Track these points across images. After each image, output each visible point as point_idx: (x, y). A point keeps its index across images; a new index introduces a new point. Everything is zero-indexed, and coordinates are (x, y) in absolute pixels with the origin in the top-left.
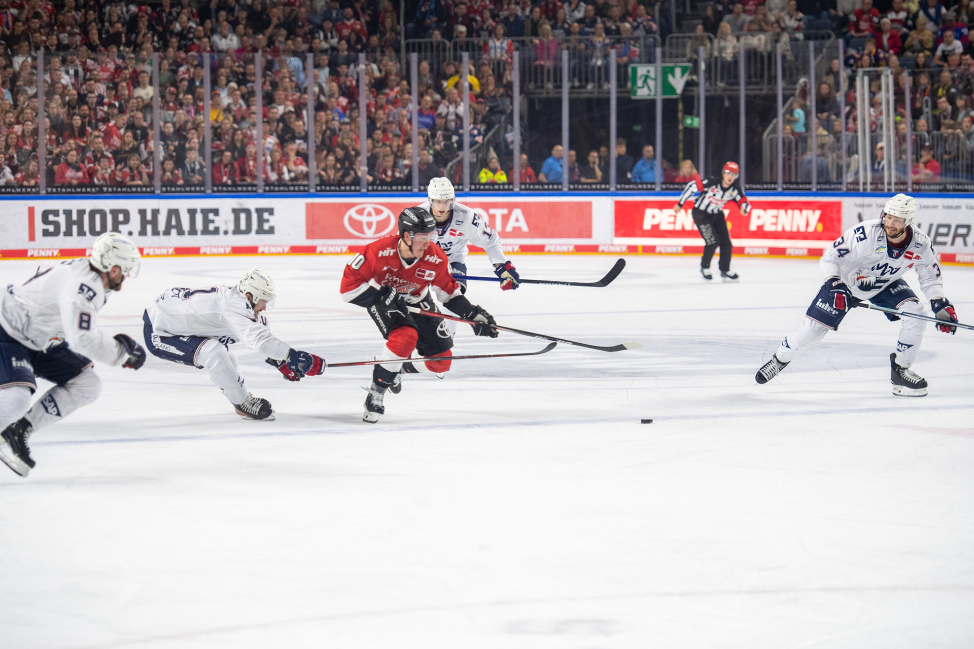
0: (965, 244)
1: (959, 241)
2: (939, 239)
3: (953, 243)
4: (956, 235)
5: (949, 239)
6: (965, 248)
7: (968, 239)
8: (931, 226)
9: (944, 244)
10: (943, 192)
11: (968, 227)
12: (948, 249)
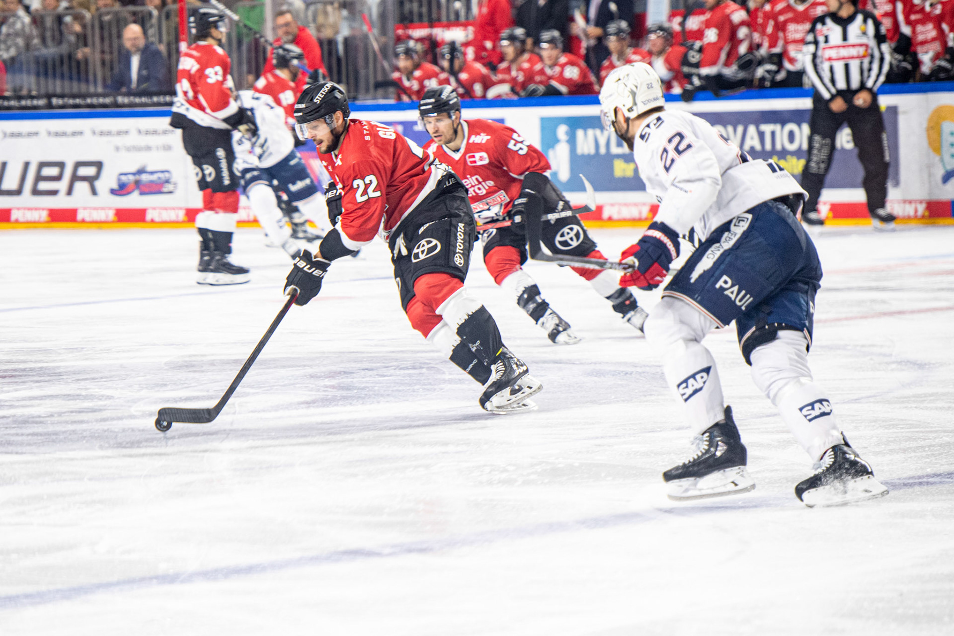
0: (94, 192)
1: (82, 187)
2: (43, 186)
3: (70, 192)
4: (75, 178)
5: (62, 186)
6: (94, 198)
7: (98, 184)
8: (27, 165)
9: (54, 193)
10: (49, 111)
11: (99, 165)
12: (61, 202)
